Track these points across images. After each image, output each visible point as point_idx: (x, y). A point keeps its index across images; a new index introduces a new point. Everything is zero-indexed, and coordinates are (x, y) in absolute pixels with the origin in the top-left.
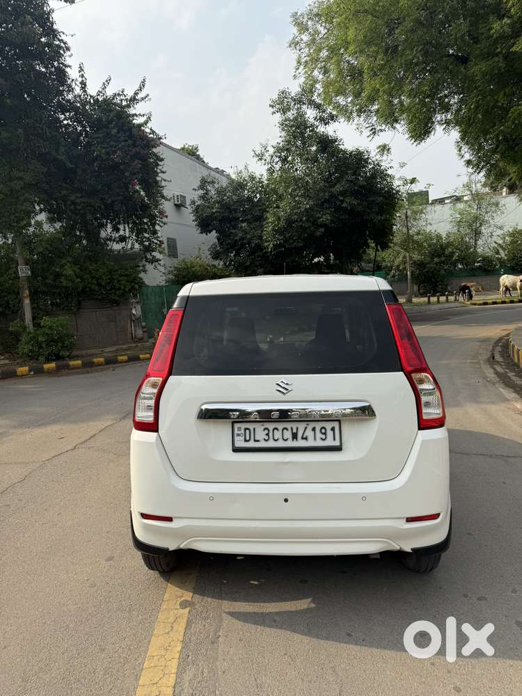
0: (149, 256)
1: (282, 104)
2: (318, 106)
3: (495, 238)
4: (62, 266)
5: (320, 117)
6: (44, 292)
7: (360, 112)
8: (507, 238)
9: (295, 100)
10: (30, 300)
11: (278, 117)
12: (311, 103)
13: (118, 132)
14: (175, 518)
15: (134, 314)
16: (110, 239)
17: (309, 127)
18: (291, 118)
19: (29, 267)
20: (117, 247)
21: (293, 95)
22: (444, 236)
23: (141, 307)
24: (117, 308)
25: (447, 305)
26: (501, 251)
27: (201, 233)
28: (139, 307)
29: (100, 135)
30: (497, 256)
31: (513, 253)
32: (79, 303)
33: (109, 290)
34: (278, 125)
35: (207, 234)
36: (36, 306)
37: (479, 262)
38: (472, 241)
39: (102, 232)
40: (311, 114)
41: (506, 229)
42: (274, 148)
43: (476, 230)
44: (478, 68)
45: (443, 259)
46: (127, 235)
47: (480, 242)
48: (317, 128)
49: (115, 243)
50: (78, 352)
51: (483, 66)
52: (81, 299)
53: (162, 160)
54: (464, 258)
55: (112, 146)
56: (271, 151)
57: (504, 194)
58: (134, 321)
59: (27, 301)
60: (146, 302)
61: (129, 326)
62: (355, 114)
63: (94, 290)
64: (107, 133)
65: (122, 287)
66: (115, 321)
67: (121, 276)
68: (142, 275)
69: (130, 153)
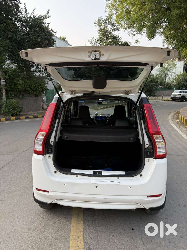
0: (49, 78)
1: (99, 23)
2: (112, 25)
3: (172, 77)
4: (18, 81)
5: (113, 29)
6: (10, 90)
7: (129, 27)
8: (177, 77)
9: (104, 22)
10: (5, 93)
11: (98, 28)
12: (110, 23)
13: (39, 30)
14: (50, 191)
15: (43, 100)
16: (35, 72)
17: (109, 32)
18: (103, 29)
19: (5, 81)
20: (37, 74)
21: (103, 20)
22: (155, 75)
23: (46, 97)
24: (37, 97)
25: (155, 101)
26: (174, 81)
27: (68, 71)
28: (45, 97)
29: (32, 31)
30: (173, 83)
31: (179, 83)
32: (23, 95)
33: (34, 91)
34: (98, 31)
35: (70, 71)
36: (7, 95)
37: (166, 85)
38: (164, 78)
39: (32, 68)
40: (110, 27)
41: (176, 74)
42: (96, 39)
43: (166, 74)
44: (175, 12)
45: (154, 84)
46: (41, 70)
47: (167, 78)
48: (112, 32)
49: (37, 73)
50: (23, 114)
51: (177, 12)
52: (24, 93)
53: (55, 42)
54: (161, 84)
55: (37, 35)
56: (95, 41)
57: (176, 61)
58: (43, 102)
59: (4, 94)
60: (48, 96)
61: (41, 104)
62: (127, 28)
63: (29, 90)
64: (35, 30)
65: (39, 90)
66: (36, 102)
67: (39, 85)
68: (46, 85)
69: (44, 38)
